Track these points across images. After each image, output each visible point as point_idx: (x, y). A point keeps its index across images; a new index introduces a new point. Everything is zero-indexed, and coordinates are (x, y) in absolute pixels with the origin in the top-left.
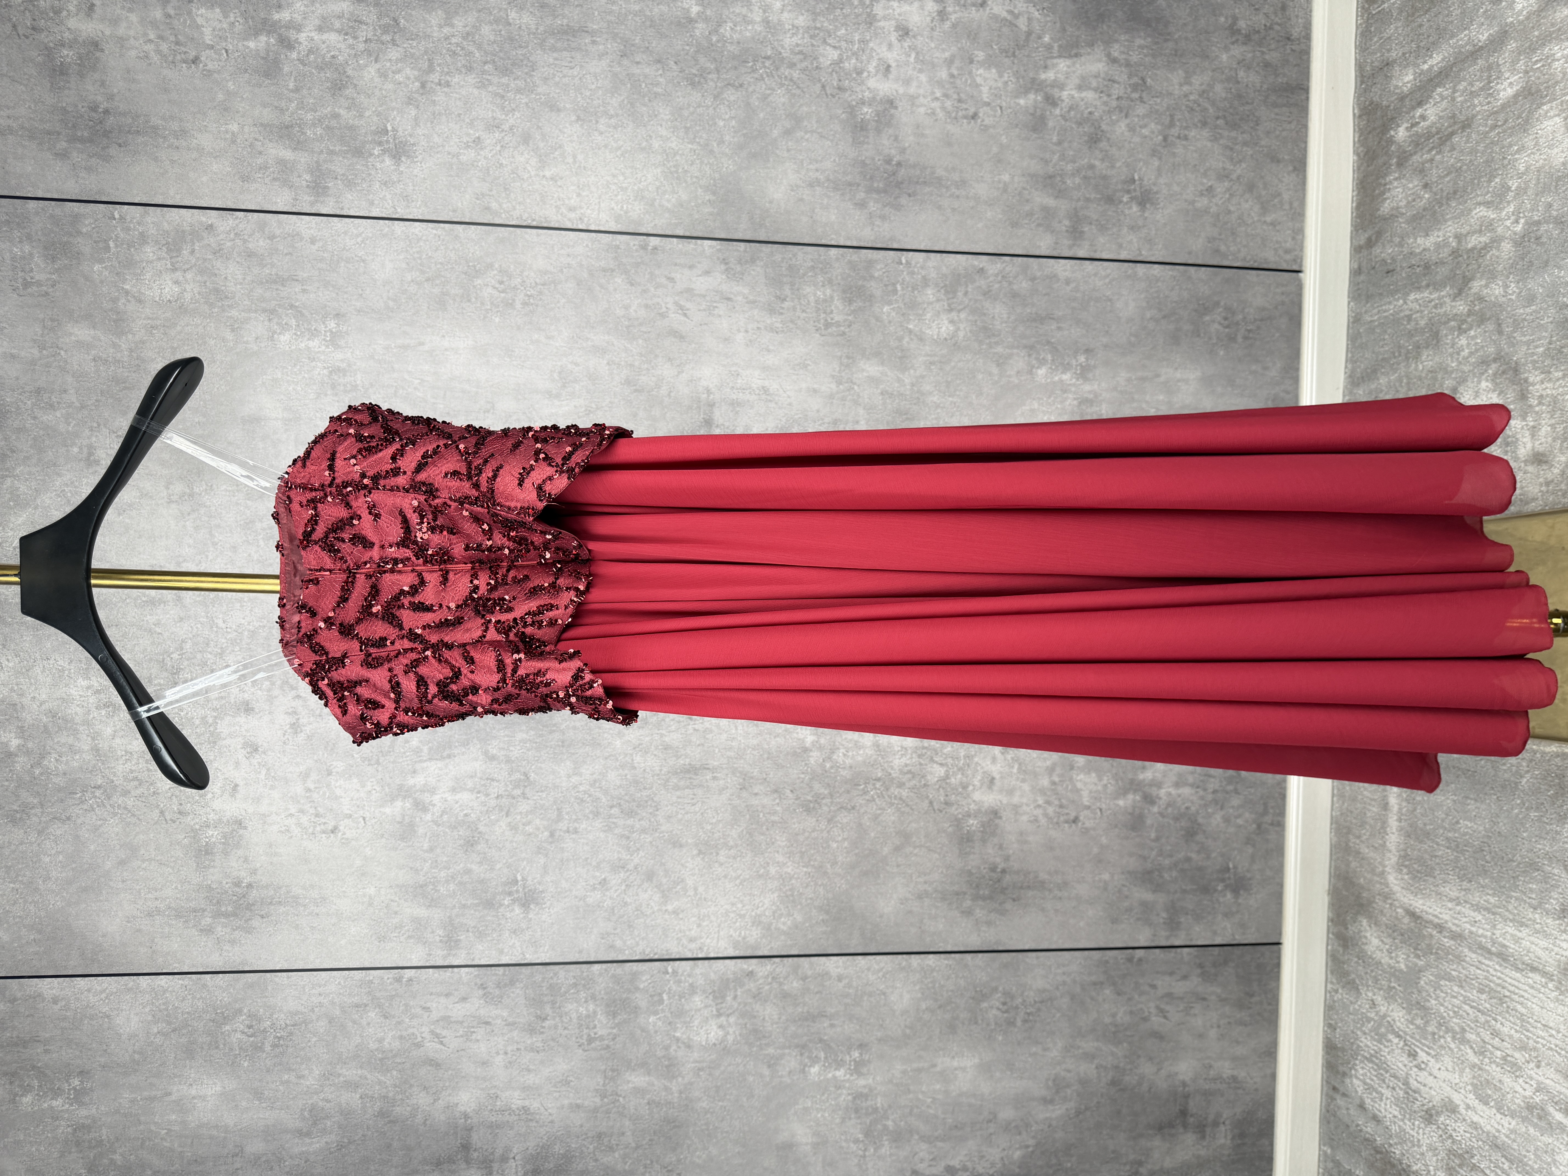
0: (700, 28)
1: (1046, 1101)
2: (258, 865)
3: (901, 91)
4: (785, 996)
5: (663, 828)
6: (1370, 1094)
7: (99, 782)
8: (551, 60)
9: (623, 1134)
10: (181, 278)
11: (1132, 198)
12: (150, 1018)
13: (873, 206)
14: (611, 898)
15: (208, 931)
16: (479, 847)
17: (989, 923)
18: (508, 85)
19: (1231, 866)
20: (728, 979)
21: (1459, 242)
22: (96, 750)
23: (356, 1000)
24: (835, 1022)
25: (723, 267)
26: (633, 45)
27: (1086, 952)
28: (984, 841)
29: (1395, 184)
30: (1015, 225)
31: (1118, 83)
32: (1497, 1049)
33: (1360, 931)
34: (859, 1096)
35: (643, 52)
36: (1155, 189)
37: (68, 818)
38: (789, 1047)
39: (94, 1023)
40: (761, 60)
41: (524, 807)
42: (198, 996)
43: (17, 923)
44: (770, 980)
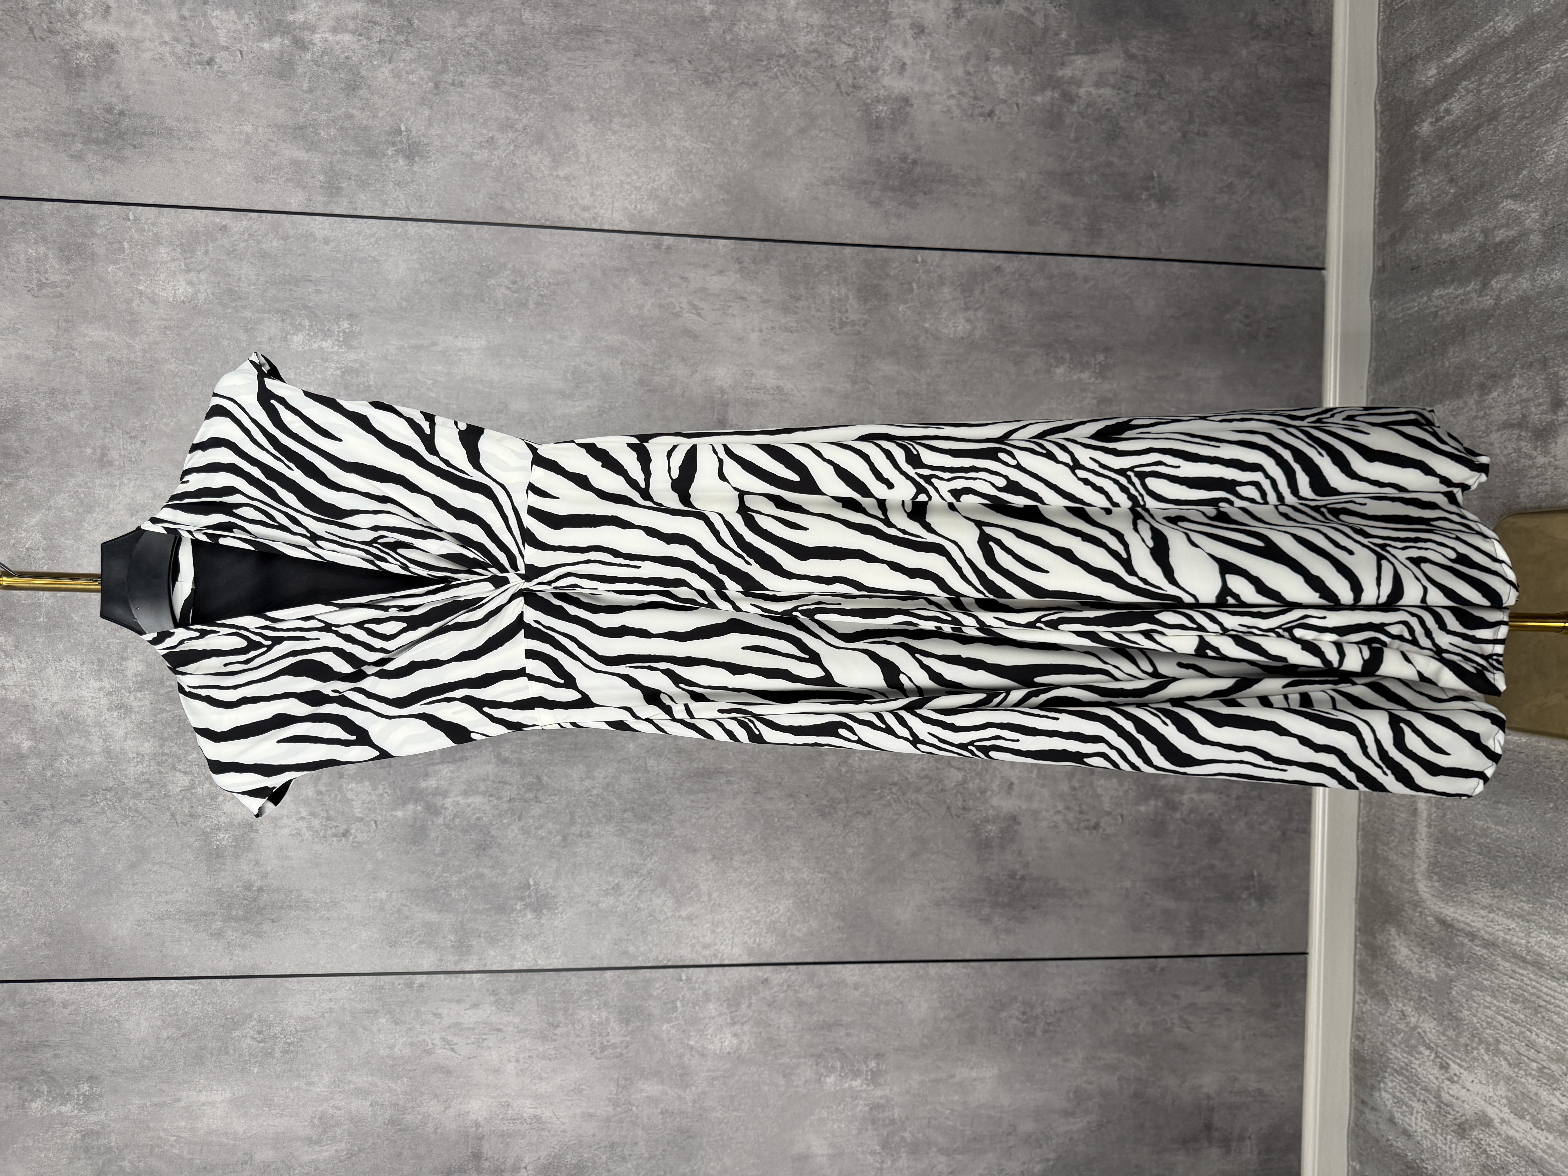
0: (714, 28)
1: (1067, 1114)
2: (269, 869)
3: (916, 89)
4: (800, 1004)
5: (677, 833)
6: (1401, 1108)
7: (111, 784)
8: (565, 60)
9: (636, 1144)
10: (195, 279)
11: (1151, 196)
12: (159, 1023)
13: (888, 205)
14: (624, 903)
15: (218, 935)
16: (491, 852)
17: (1008, 931)
18: (521, 85)
19: (1255, 874)
20: (742, 987)
21: (1486, 237)
22: (107, 752)
23: (366, 1005)
24: (852, 1031)
25: (737, 266)
26: (647, 44)
27: (1107, 961)
28: (1002, 847)
29: (1420, 179)
30: (1031, 223)
31: (1137, 79)
32: (1533, 1061)
33: (1388, 941)
34: (875, 1107)
35: (657, 51)
36: (1174, 186)
37: (80, 821)
38: (805, 1057)
39: (103, 1027)
40: (775, 58)
41: (536, 811)
42: (208, 1001)
43: (27, 926)
44: (785, 988)
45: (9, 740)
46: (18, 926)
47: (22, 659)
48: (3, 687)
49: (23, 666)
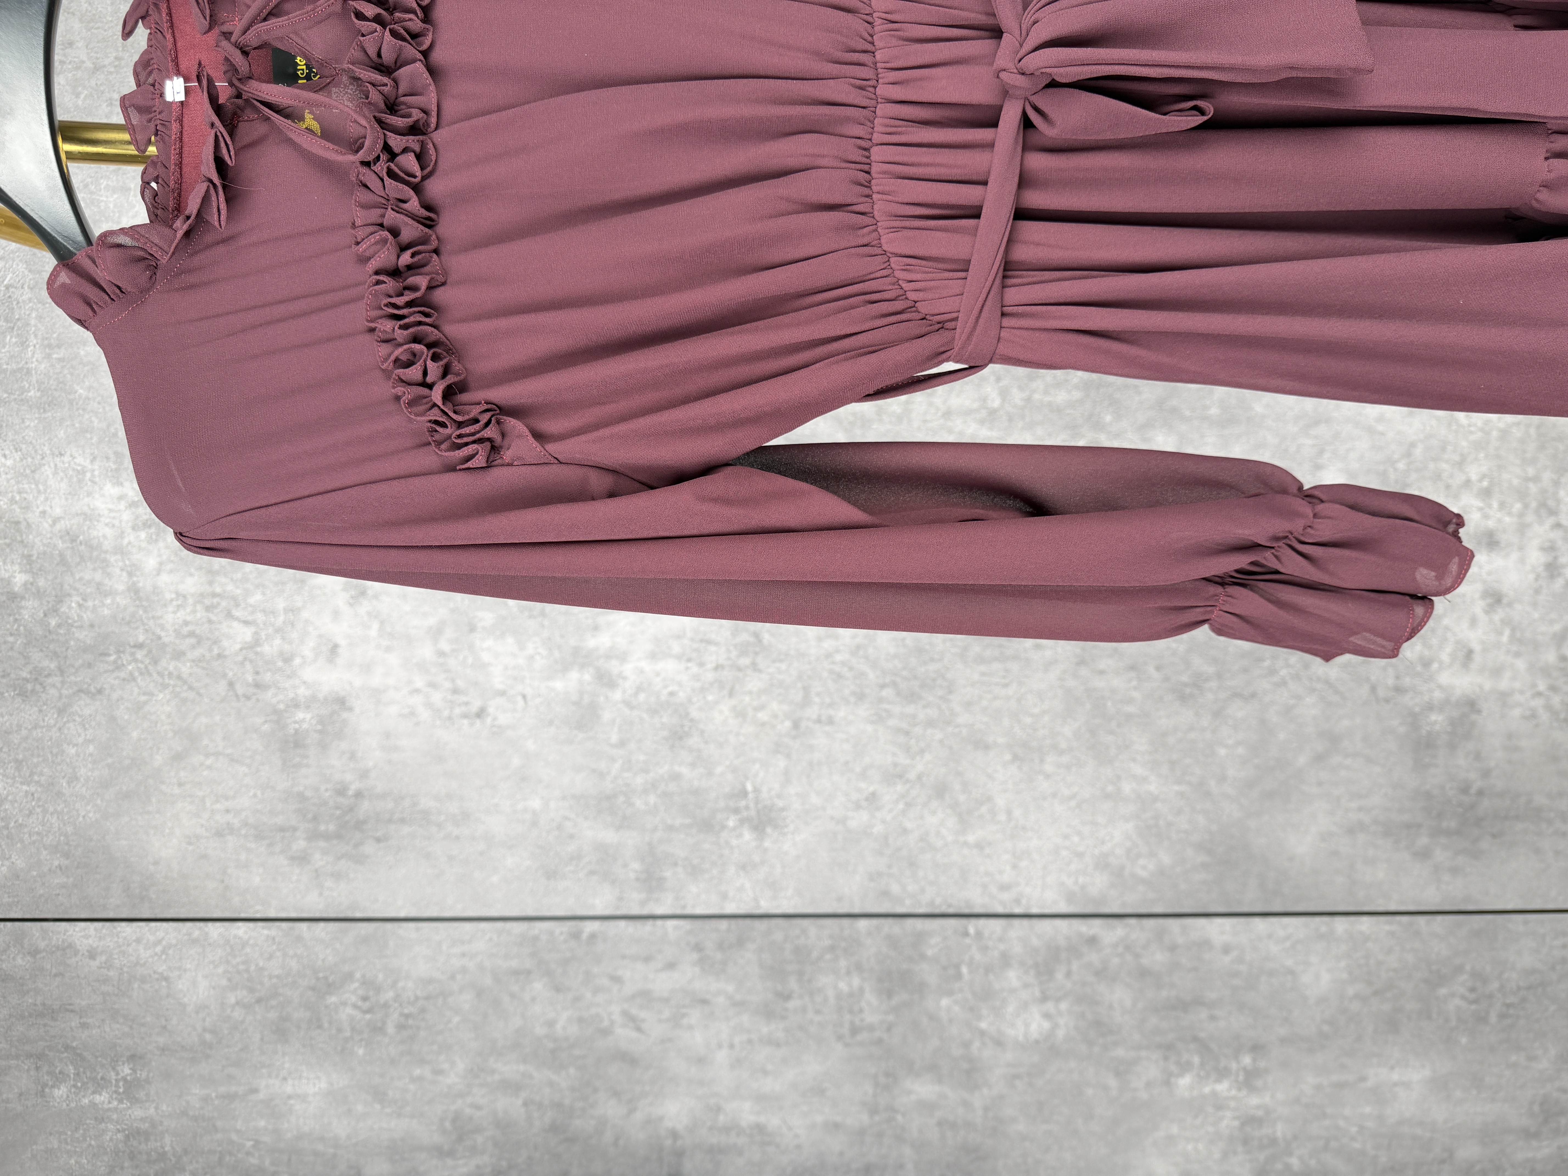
1: (1529, 1135)
2: (371, 764)
4: (1143, 973)
5: (960, 720)
7: (141, 638)
9: (902, 1166)
12: (224, 982)
14: (883, 821)
15: (302, 859)
16: (691, 742)
22: (134, 590)
23: (514, 964)
24: (1218, 1013)
28: (1452, 747)
34: (1249, 1121)
37: (100, 691)
38: (1148, 1048)
39: (147, 987)
41: (754, 683)
42: (291, 953)
43: (34, 842)
44: (1120, 949)
46: (22, 841)
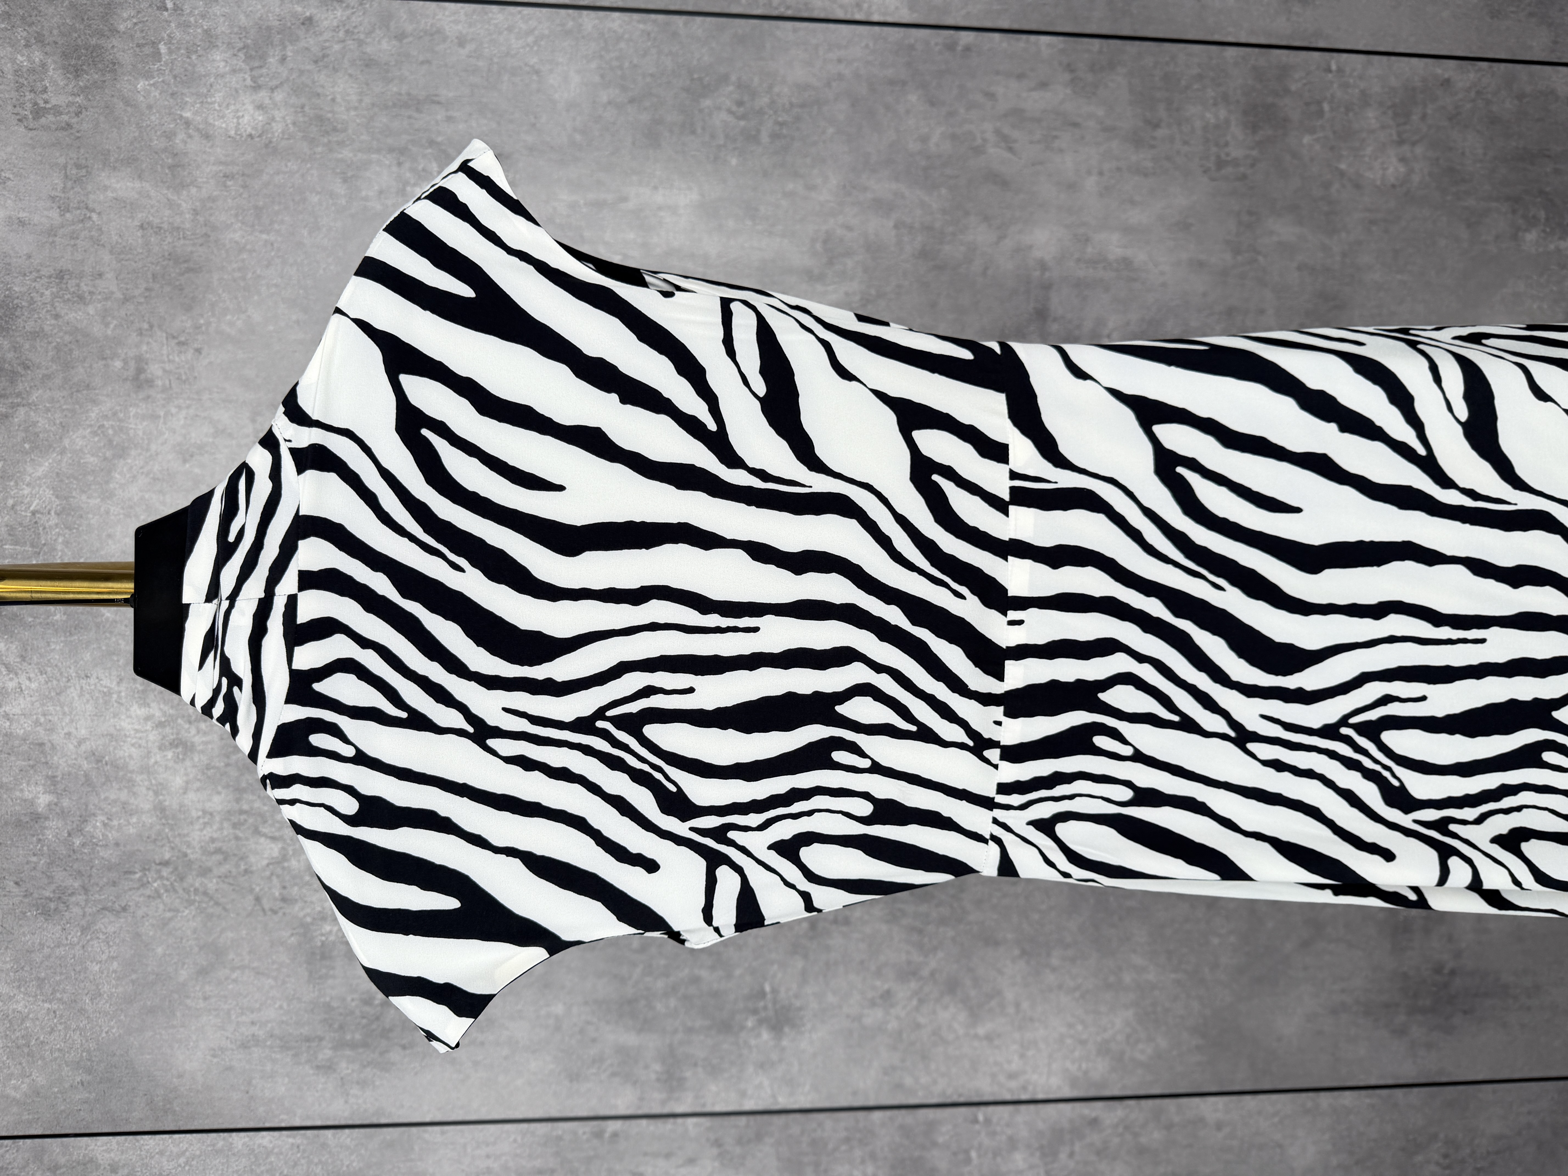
10: (267, 101)
17: (1430, 1046)
25: (1067, 76)
30: (1495, 13)
45: (18, 794)
47: (32, 675)
48: (6, 716)
49: (34, 686)
